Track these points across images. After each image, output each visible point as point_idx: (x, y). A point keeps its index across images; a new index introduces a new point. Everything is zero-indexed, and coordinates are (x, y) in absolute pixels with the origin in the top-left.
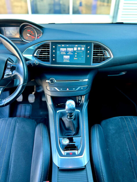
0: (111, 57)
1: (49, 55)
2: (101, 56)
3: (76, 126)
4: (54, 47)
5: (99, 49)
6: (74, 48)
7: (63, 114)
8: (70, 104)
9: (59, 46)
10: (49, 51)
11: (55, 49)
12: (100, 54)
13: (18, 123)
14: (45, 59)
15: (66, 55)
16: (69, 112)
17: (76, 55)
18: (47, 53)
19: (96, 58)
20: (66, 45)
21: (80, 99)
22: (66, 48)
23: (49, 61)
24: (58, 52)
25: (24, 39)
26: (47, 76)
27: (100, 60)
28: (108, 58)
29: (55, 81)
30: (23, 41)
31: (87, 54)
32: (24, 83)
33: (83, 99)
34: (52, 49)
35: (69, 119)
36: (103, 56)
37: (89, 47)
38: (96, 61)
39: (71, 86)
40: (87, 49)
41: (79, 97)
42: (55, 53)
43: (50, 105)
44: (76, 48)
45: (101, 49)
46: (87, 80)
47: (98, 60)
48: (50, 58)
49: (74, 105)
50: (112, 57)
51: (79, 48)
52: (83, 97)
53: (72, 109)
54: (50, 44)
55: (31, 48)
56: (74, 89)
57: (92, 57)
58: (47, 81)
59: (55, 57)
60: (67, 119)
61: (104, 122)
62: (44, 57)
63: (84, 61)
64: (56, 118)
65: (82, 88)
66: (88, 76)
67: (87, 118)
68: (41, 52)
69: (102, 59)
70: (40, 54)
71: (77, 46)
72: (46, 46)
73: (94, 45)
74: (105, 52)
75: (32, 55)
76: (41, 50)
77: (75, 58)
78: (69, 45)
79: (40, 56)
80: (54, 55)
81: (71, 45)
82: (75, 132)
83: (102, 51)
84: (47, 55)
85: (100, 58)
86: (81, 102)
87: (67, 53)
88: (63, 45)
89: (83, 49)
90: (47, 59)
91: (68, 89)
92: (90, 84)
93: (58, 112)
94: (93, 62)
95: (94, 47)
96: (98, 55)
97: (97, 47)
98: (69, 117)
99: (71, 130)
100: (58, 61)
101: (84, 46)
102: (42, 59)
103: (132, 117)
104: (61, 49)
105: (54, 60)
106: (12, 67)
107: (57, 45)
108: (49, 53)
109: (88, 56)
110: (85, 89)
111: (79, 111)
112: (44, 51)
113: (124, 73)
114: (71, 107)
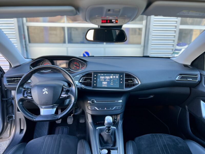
0: (138, 83)
1: (91, 81)
2: (132, 82)
3: (113, 139)
4: (95, 75)
5: (129, 77)
6: (111, 76)
7: (101, 130)
8: (108, 119)
9: (99, 75)
10: (91, 78)
11: (96, 77)
12: (131, 81)
13: (62, 139)
14: (88, 84)
15: (105, 81)
16: (108, 126)
17: (112, 81)
18: (90, 80)
19: (127, 84)
20: (104, 74)
21: (116, 118)
22: (105, 76)
23: (91, 86)
24: (98, 80)
25: (71, 69)
26: (89, 98)
27: (131, 85)
28: (137, 84)
29: (95, 101)
30: (70, 70)
31: (120, 81)
32: (74, 102)
33: (119, 117)
34: (94, 77)
35: (107, 132)
36: (133, 82)
37: (121, 76)
38: (127, 86)
39: (108, 106)
40: (120, 78)
41: (115, 116)
42: (96, 80)
43: (90, 123)
44: (112, 76)
45: (131, 78)
46: (121, 101)
47: (129, 85)
48: (92, 83)
49: (111, 120)
50: (140, 83)
51: (114, 77)
52: (119, 116)
53: (110, 123)
54: (93, 73)
55: (77, 76)
56: (111, 108)
57: (125, 83)
58: (89, 102)
59: (96, 83)
60: (106, 132)
61: (137, 139)
62: (87, 82)
63: (118, 86)
64: (96, 134)
65: (117, 108)
66: (122, 98)
67: (122, 134)
68: (85, 79)
69: (132, 85)
70: (84, 81)
71: (112, 75)
72: (89, 75)
73: (125, 75)
74: (134, 79)
75: (78, 82)
76: (86, 78)
77: (111, 84)
78: (107, 74)
79: (84, 82)
80: (95, 82)
81: (108, 74)
82: (112, 145)
83: (132, 79)
84: (90, 81)
85: (131, 84)
86: (116, 121)
87: (105, 80)
88: (102, 75)
89: (117, 77)
90: (90, 84)
91: (106, 109)
92: (124, 105)
93: (97, 128)
94: (125, 87)
95: (125, 76)
96: (129, 81)
97: (128, 76)
98: (107, 131)
99: (109, 144)
100: (98, 86)
101: (118, 75)
102: (85, 84)
103: (161, 134)
104: (101, 77)
105: (95, 85)
106: (67, 90)
107: (98, 74)
108: (91, 80)
109: (121, 82)
110: (120, 109)
111: (115, 128)
112: (88, 79)
113: (152, 96)
114: (109, 121)
